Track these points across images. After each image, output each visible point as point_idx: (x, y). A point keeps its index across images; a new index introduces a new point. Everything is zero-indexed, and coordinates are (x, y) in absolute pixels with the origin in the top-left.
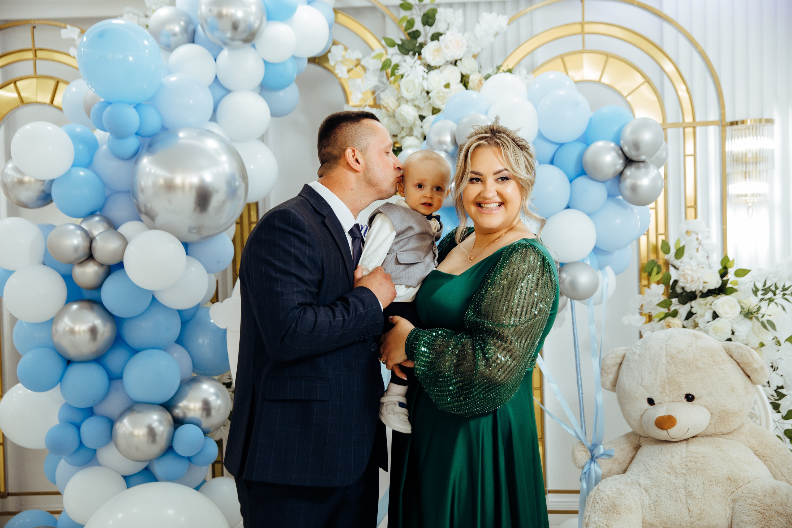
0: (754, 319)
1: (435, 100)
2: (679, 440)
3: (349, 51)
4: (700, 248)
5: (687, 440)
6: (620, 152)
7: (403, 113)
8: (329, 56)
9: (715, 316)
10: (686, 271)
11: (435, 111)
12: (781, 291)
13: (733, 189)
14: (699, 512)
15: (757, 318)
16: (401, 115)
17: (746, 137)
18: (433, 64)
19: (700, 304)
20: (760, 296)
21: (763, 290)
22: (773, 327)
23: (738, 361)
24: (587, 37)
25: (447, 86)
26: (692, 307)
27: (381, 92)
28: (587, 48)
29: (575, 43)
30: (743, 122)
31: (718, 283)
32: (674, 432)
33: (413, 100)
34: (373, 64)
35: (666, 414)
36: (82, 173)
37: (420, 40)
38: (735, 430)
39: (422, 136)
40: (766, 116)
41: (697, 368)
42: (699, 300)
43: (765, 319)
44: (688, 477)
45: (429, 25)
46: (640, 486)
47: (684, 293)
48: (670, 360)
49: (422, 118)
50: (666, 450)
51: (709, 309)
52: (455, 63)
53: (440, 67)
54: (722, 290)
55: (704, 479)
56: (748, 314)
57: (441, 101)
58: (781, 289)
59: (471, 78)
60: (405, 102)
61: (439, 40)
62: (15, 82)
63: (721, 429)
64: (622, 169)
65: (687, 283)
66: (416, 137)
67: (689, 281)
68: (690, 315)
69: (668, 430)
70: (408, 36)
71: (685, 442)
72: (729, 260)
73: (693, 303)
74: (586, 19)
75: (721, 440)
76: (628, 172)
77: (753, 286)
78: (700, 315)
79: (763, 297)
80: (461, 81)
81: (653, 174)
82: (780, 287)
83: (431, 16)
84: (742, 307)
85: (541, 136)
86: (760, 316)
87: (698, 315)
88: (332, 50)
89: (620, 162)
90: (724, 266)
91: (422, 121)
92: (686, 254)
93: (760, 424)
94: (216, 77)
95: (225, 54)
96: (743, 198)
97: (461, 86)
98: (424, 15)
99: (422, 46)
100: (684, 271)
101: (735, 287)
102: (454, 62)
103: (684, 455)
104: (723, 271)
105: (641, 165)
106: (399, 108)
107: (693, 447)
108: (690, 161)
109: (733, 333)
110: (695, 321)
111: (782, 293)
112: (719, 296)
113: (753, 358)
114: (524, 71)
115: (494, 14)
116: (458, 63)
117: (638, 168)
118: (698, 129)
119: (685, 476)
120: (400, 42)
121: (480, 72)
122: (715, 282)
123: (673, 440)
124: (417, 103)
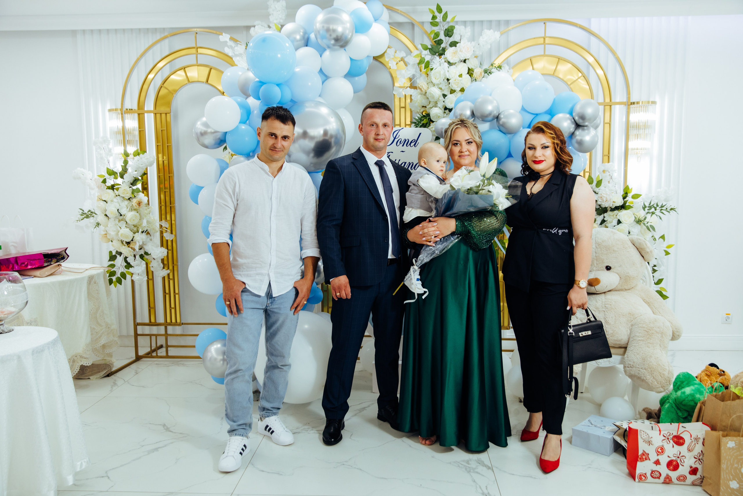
0: (642, 224)
1: (453, 85)
2: (601, 292)
3: (397, 52)
4: (611, 181)
5: (604, 293)
6: (573, 120)
7: (432, 92)
8: (385, 54)
9: (619, 222)
10: (603, 194)
11: (452, 91)
12: (660, 208)
13: (632, 144)
14: (612, 332)
15: (644, 224)
16: (430, 93)
17: (639, 113)
18: (451, 62)
19: (610, 215)
20: (646, 211)
21: (648, 207)
22: (654, 229)
23: (638, 247)
24: (546, 46)
25: (461, 76)
26: (604, 217)
27: (417, 79)
28: (546, 53)
29: (539, 50)
30: (638, 103)
31: (621, 202)
32: (598, 288)
33: (438, 85)
34: (413, 60)
35: (594, 277)
36: (243, 127)
37: (443, 46)
38: (633, 288)
39: (443, 108)
40: (651, 100)
41: (614, 251)
42: (609, 213)
43: (649, 225)
44: (606, 312)
45: (449, 37)
46: (577, 318)
47: (600, 208)
48: (598, 246)
49: (445, 96)
50: (592, 298)
51: (615, 218)
52: (465, 61)
53: (456, 63)
54: (623, 207)
55: (615, 314)
56: (639, 222)
57: (456, 85)
58: (660, 207)
59: (475, 71)
60: (432, 86)
61: (456, 46)
62: (184, 68)
63: (625, 287)
64: (573, 131)
65: (603, 202)
66: (440, 108)
67: (604, 201)
68: (603, 221)
69: (595, 287)
70: (434, 43)
71: (603, 294)
72: (629, 189)
73: (605, 215)
74: (547, 35)
75: (625, 293)
76: (577, 133)
77: (643, 204)
78: (609, 221)
79: (648, 211)
80: (468, 73)
81: (593, 134)
82: (660, 205)
83: (450, 30)
84: (635, 218)
85: (523, 109)
86: (646, 223)
87: (608, 222)
88: (387, 51)
89: (572, 127)
90: (625, 192)
91: (444, 98)
92: (602, 184)
93: (646, 285)
94: (321, 69)
95: (327, 53)
96: (635, 151)
97: (468, 75)
98: (446, 29)
99: (444, 50)
100: (601, 195)
101: (631, 205)
102: (463, 61)
103: (604, 301)
104: (624, 195)
105: (585, 128)
106: (429, 89)
107: (610, 296)
108: (607, 126)
109: (629, 233)
110: (606, 226)
111: (660, 209)
112: (621, 210)
113: (646, 245)
114: (507, 67)
115: (492, 30)
116: (467, 61)
117: (583, 130)
118: (613, 107)
119: (605, 312)
120: (430, 47)
121: (480, 67)
122: (619, 202)
123: (598, 293)
124: (440, 86)
